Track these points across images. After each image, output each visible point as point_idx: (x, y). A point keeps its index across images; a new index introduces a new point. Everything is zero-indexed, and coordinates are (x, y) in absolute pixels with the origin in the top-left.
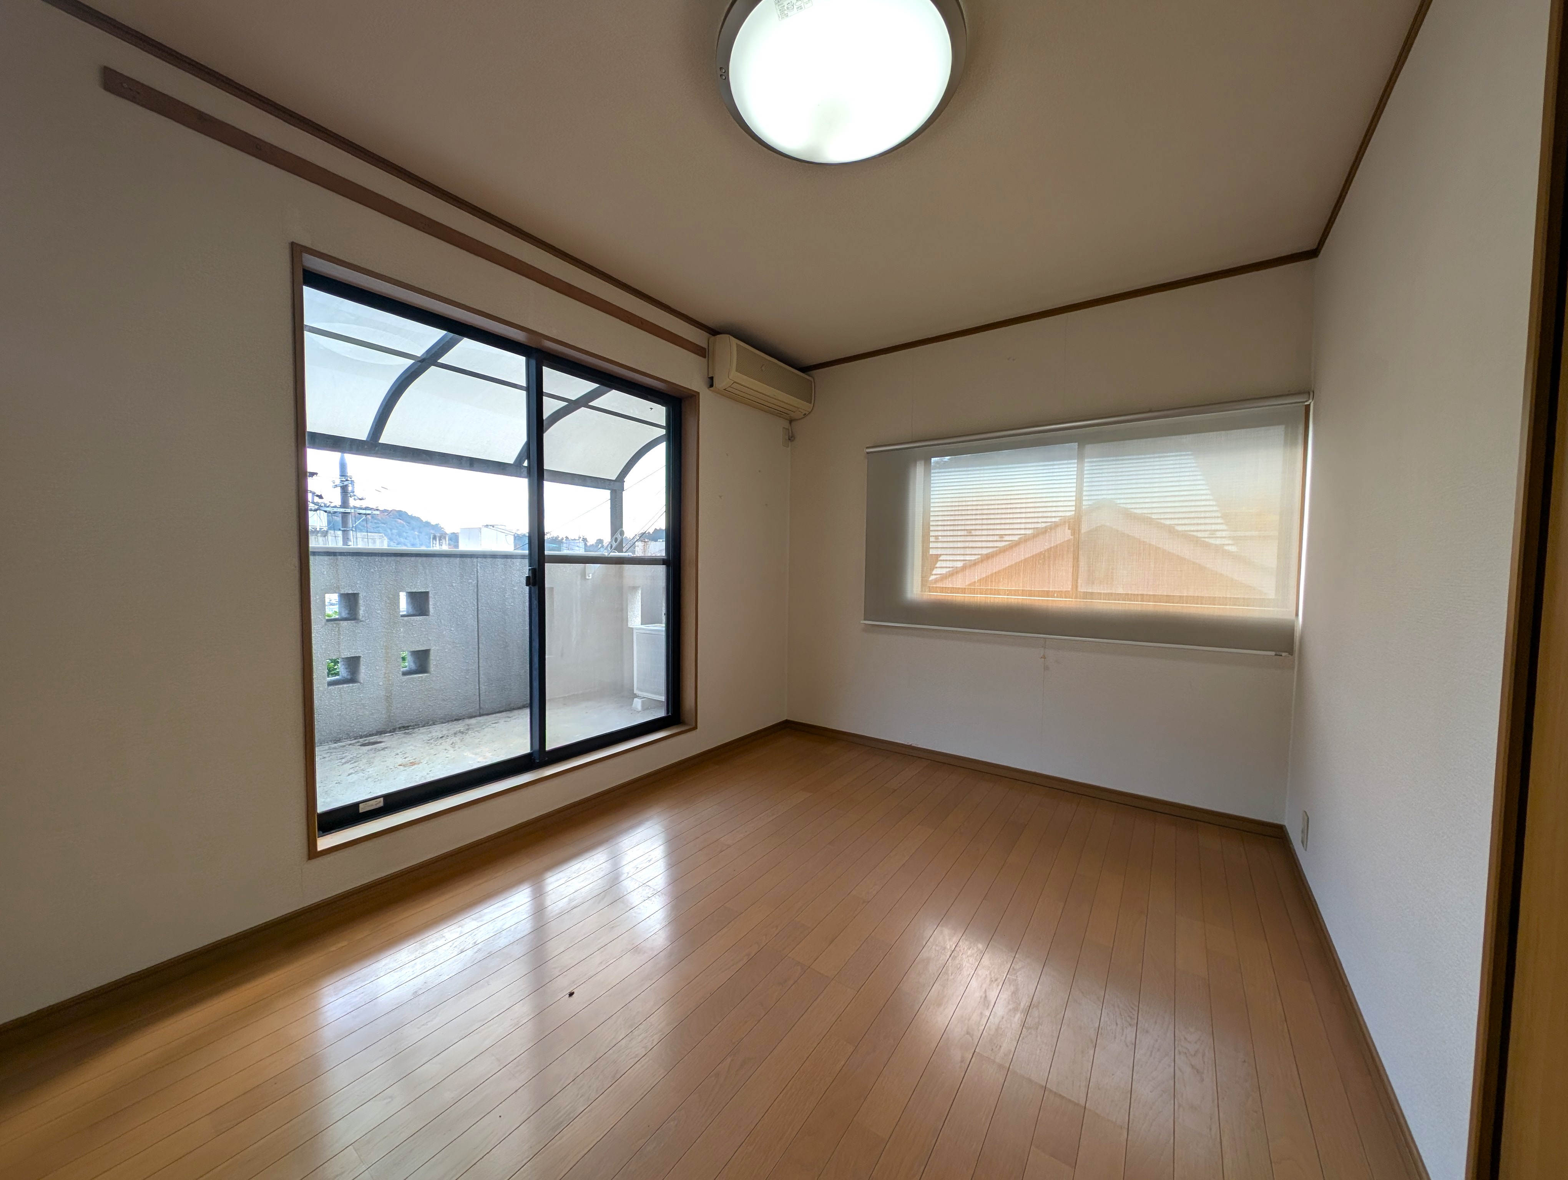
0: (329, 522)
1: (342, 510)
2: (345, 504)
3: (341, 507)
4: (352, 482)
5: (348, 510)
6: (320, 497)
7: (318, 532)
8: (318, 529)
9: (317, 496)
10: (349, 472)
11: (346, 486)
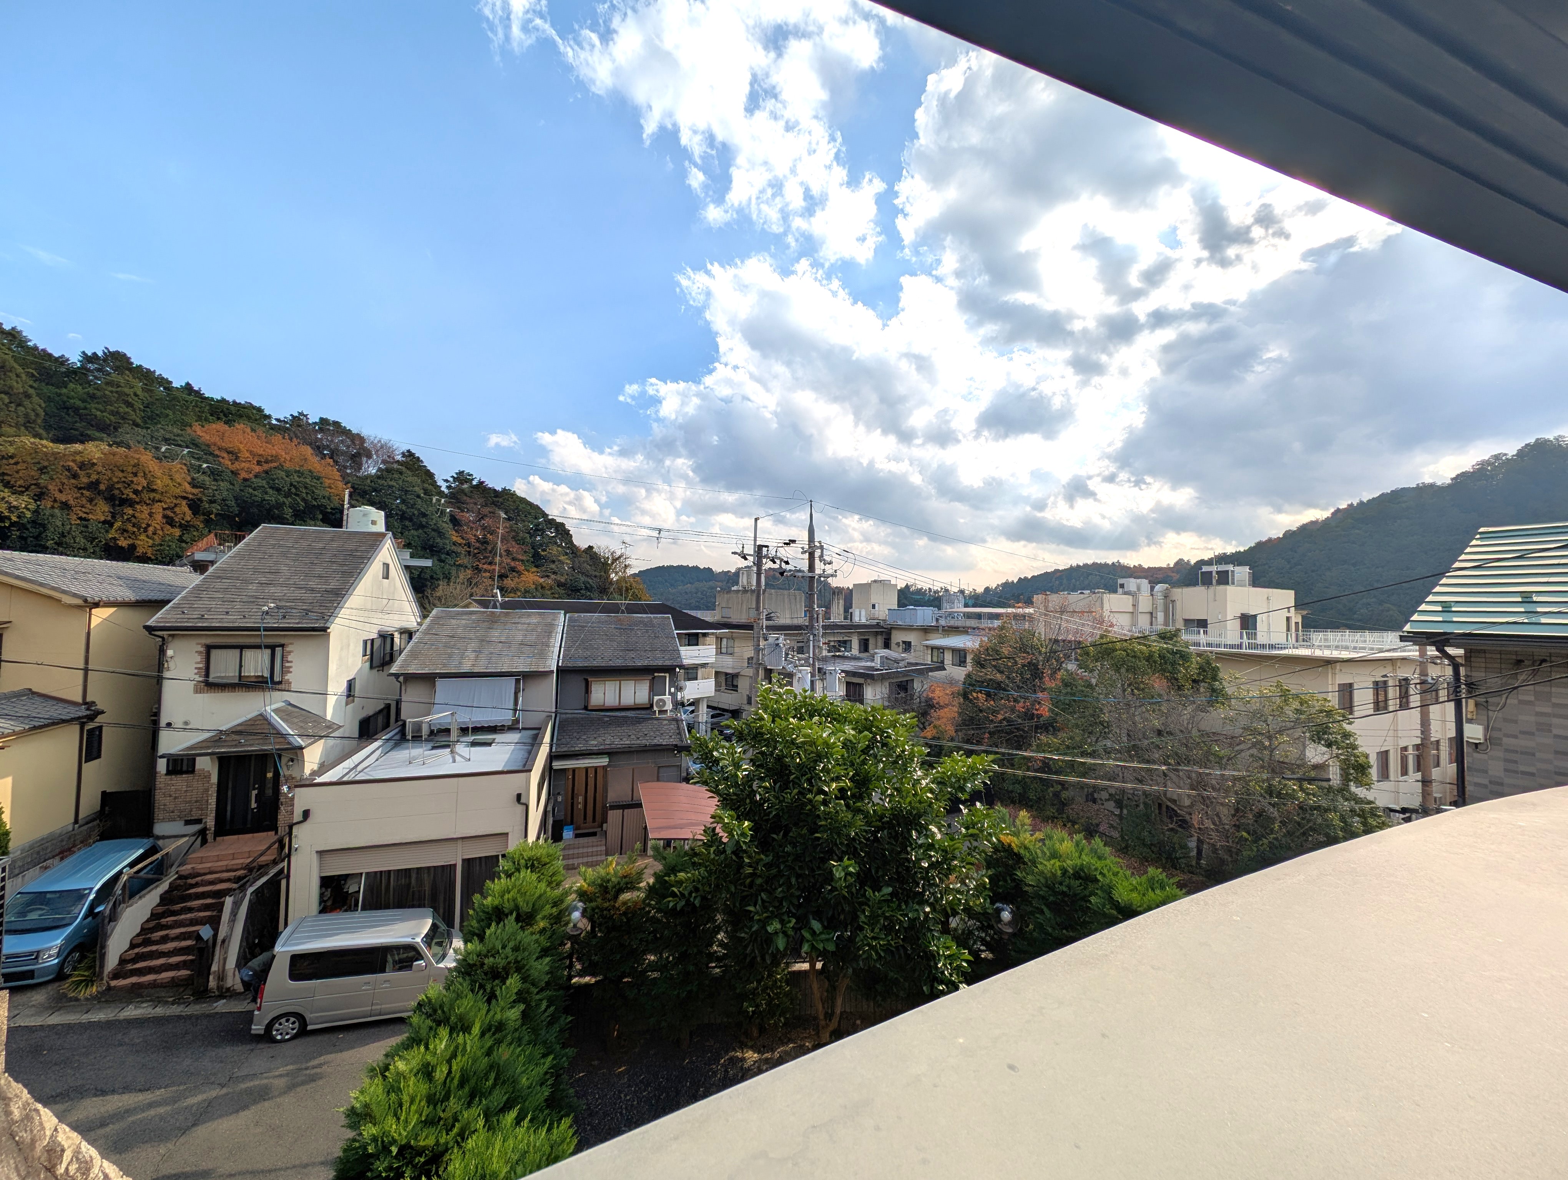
1: (809, 575)
2: (812, 567)
3: (808, 571)
4: (821, 548)
5: (814, 575)
9: (786, 562)
10: (818, 538)
11: (815, 551)
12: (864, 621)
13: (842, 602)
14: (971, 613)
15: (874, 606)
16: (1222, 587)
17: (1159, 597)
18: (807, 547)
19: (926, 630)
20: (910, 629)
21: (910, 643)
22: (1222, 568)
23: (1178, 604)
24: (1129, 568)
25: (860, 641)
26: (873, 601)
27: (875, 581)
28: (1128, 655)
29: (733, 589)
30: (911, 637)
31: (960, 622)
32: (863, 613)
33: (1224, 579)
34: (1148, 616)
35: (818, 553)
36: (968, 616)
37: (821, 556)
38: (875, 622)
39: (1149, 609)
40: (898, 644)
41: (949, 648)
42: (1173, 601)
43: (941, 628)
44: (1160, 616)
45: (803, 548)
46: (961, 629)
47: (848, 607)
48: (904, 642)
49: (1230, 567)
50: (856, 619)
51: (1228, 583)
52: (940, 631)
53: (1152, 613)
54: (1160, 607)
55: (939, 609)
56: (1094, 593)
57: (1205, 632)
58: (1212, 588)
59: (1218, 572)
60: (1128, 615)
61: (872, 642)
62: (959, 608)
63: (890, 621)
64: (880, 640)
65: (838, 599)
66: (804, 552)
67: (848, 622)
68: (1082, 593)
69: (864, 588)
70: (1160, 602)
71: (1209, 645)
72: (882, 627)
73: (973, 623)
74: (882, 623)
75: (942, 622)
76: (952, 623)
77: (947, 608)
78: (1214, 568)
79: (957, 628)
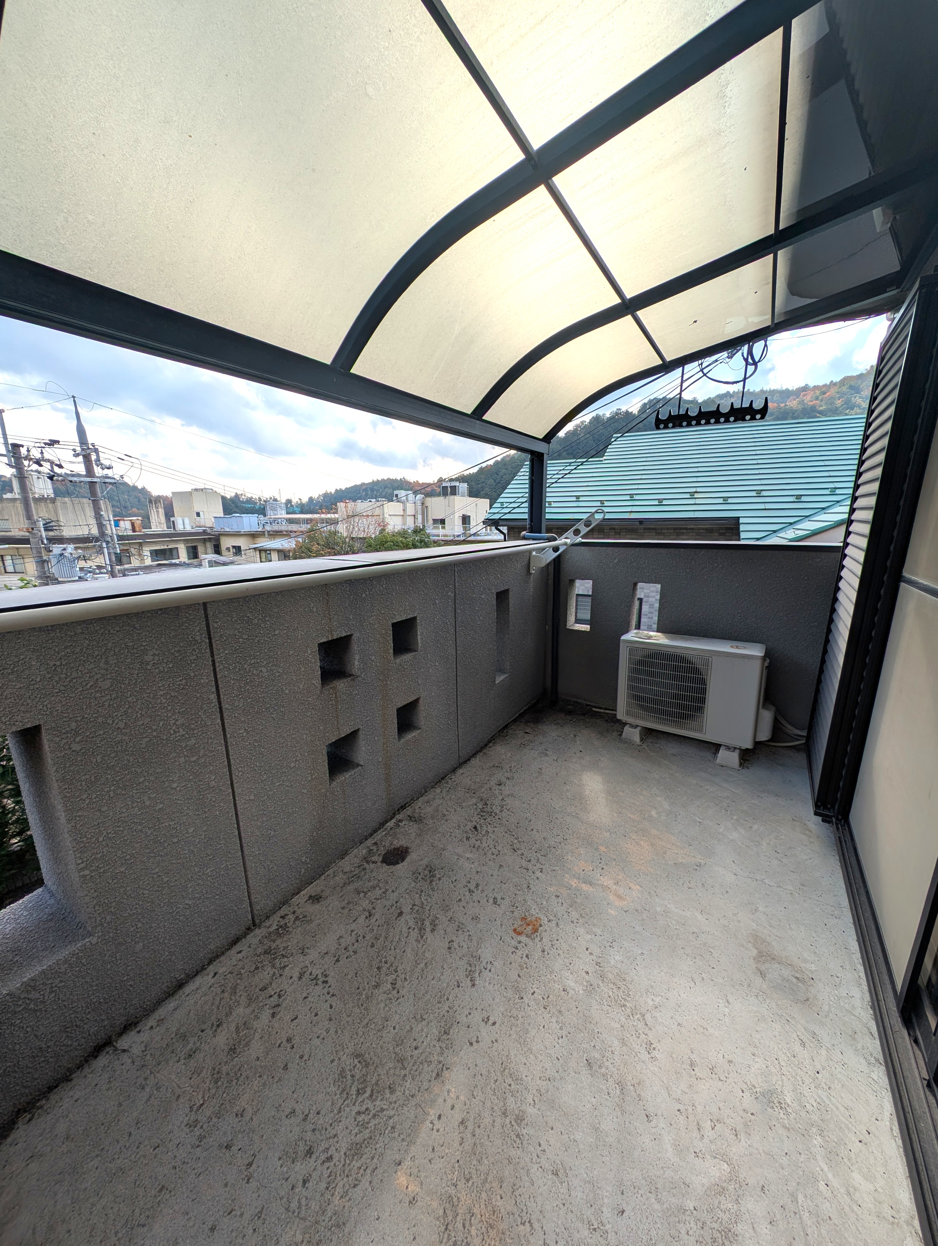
0: (54, 489)
1: (89, 479)
2: (90, 472)
3: (86, 476)
4: (96, 451)
5: (95, 480)
6: (60, 466)
7: (46, 499)
8: (46, 496)
9: (57, 465)
10: (90, 440)
11: (89, 454)
12: (188, 528)
13: (161, 511)
14: (292, 519)
15: (198, 514)
16: (452, 497)
17: (419, 503)
18: (79, 449)
19: (253, 536)
20: (237, 534)
21: (239, 547)
22: (453, 484)
23: (429, 509)
24: (411, 483)
25: (188, 548)
26: (197, 509)
27: (196, 490)
28: (394, 545)
29: (5, 496)
30: (241, 542)
31: (284, 527)
32: (187, 521)
33: (454, 491)
34: (413, 517)
35: (94, 457)
36: (291, 521)
37: (98, 460)
38: (200, 530)
39: (413, 513)
40: (228, 549)
41: (274, 550)
42: (427, 507)
43: (266, 533)
44: (420, 517)
45: (74, 450)
46: (285, 533)
47: (169, 513)
48: (234, 547)
49: (457, 484)
50: (180, 527)
51: (456, 494)
52: (267, 536)
53: (414, 516)
54: (420, 512)
55: (265, 516)
56: (378, 501)
57: (443, 528)
58: (447, 497)
59: (451, 487)
60: (400, 518)
61: (200, 549)
62: (282, 514)
63: (217, 528)
64: (210, 546)
65: (157, 508)
66: (77, 455)
67: (172, 531)
68: (370, 501)
69: (186, 496)
70: (419, 508)
71: (444, 536)
72: (210, 534)
73: (294, 527)
74: (209, 531)
75: (268, 528)
76: (276, 527)
77: (271, 514)
78: (448, 484)
79: (281, 532)
